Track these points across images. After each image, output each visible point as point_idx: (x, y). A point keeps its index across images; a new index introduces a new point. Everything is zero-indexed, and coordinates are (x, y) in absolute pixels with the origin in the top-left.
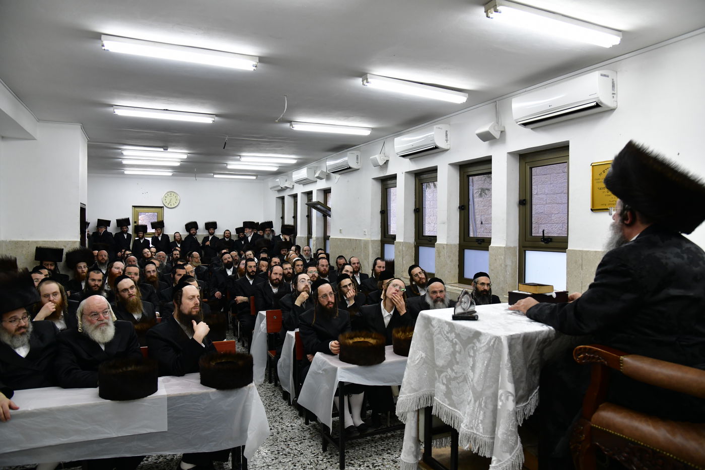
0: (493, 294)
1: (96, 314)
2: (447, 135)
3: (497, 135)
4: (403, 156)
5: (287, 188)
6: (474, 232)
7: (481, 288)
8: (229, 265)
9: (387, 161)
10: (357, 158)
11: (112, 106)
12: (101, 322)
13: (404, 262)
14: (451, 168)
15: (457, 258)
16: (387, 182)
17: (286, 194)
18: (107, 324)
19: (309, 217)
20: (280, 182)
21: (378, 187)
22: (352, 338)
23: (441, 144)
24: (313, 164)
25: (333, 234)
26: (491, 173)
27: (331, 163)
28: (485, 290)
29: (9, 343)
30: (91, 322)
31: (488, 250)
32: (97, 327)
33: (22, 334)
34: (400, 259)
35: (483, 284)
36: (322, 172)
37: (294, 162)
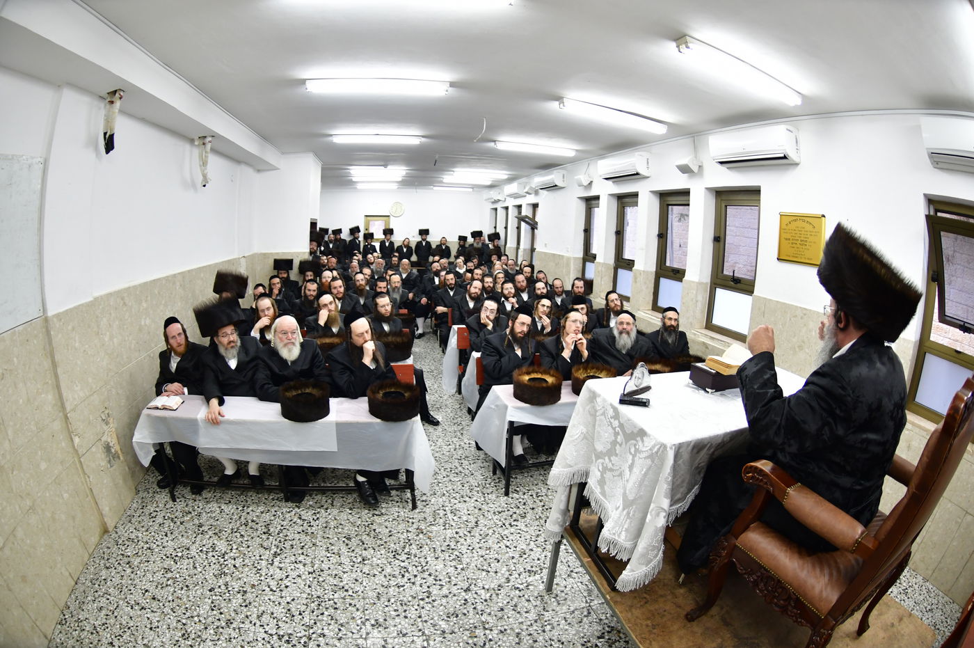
0: (680, 329)
1: (286, 333)
2: (648, 163)
3: (695, 169)
4: (606, 179)
5: (499, 200)
6: (670, 261)
7: (668, 323)
8: (437, 274)
9: (592, 182)
10: (564, 177)
11: (331, 135)
12: (289, 341)
13: (603, 283)
14: (651, 195)
15: (653, 286)
16: (591, 202)
17: (499, 206)
18: (293, 344)
19: (519, 228)
20: (494, 194)
21: (582, 207)
22: (528, 373)
23: (643, 171)
24: (524, 180)
25: (539, 247)
26: (688, 205)
27: (540, 179)
28: (672, 326)
29: (224, 354)
30: (281, 339)
31: (682, 282)
32: (285, 345)
33: (232, 347)
34: (599, 279)
35: (670, 319)
36: (531, 188)
37: (506, 177)
